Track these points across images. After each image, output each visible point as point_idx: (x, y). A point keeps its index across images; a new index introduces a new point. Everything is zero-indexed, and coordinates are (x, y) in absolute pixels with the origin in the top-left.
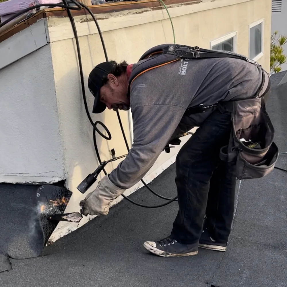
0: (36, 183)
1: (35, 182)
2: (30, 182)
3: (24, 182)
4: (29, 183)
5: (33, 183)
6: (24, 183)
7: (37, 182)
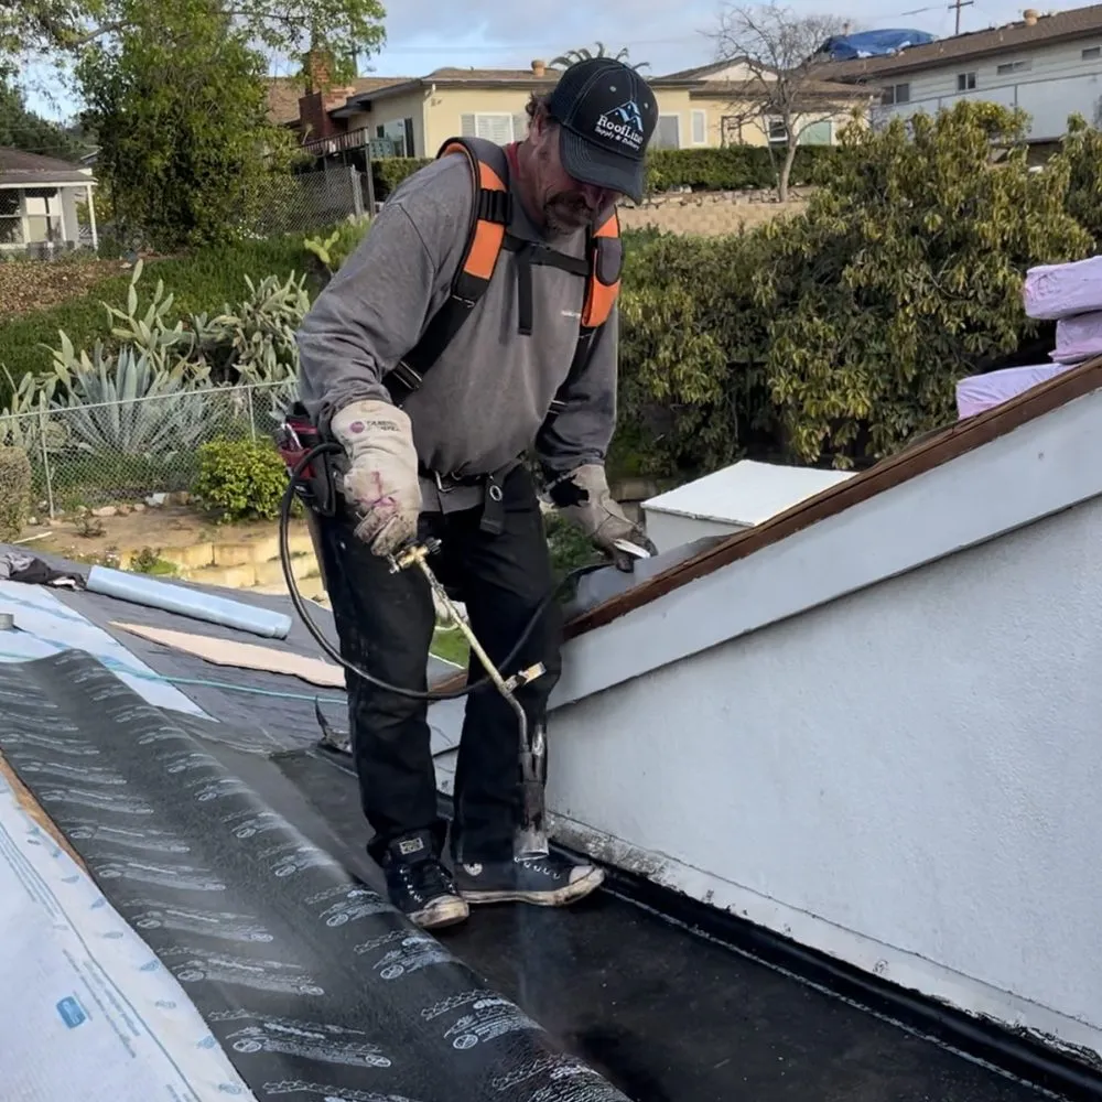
0: (1059, 1046)
1: (1053, 1039)
2: (1034, 1032)
3: (1011, 1023)
4: (1027, 1033)
5: (1046, 1041)
6: (1008, 1026)
7: (1062, 1043)
